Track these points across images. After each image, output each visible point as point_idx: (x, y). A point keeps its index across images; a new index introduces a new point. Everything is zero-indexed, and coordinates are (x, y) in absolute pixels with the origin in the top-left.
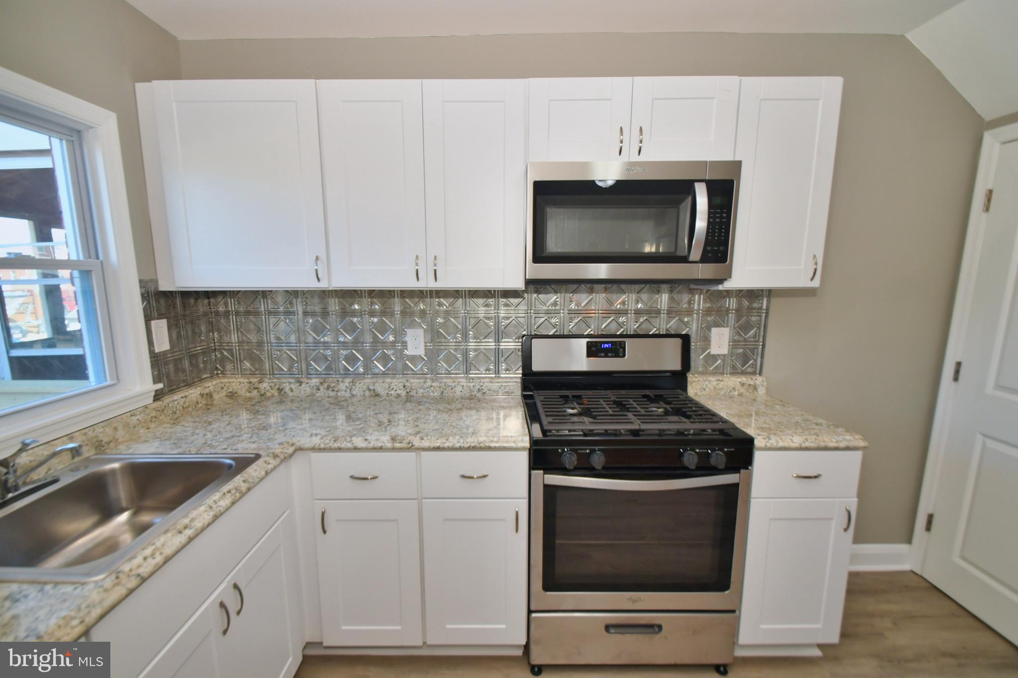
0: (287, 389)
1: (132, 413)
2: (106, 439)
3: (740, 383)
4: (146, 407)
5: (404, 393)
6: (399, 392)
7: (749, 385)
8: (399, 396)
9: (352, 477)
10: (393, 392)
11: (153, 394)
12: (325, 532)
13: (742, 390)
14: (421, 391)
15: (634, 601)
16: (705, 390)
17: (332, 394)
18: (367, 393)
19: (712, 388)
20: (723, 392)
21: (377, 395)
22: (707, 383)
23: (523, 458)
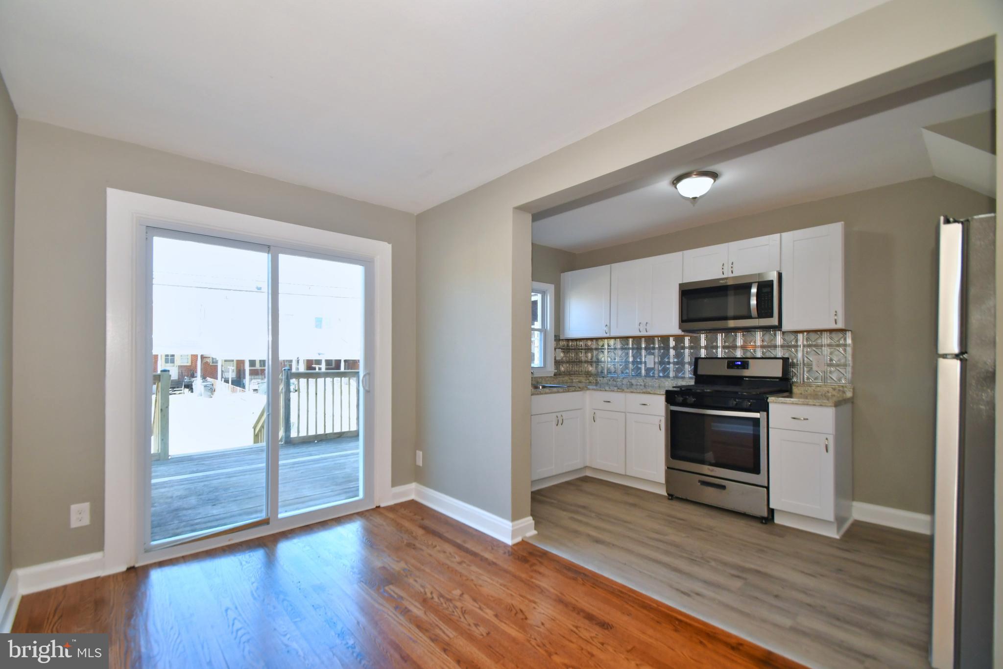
0: (599, 380)
1: (547, 377)
2: (539, 382)
3: (832, 388)
4: (551, 377)
5: (643, 384)
6: (641, 383)
7: (839, 390)
8: (641, 385)
9: (604, 401)
10: (638, 384)
11: (554, 373)
12: (594, 421)
13: (835, 393)
14: (650, 383)
15: (712, 471)
16: (807, 391)
17: (615, 383)
18: (628, 383)
19: (812, 390)
20: (820, 394)
21: (632, 385)
22: (809, 387)
23: (662, 399)
